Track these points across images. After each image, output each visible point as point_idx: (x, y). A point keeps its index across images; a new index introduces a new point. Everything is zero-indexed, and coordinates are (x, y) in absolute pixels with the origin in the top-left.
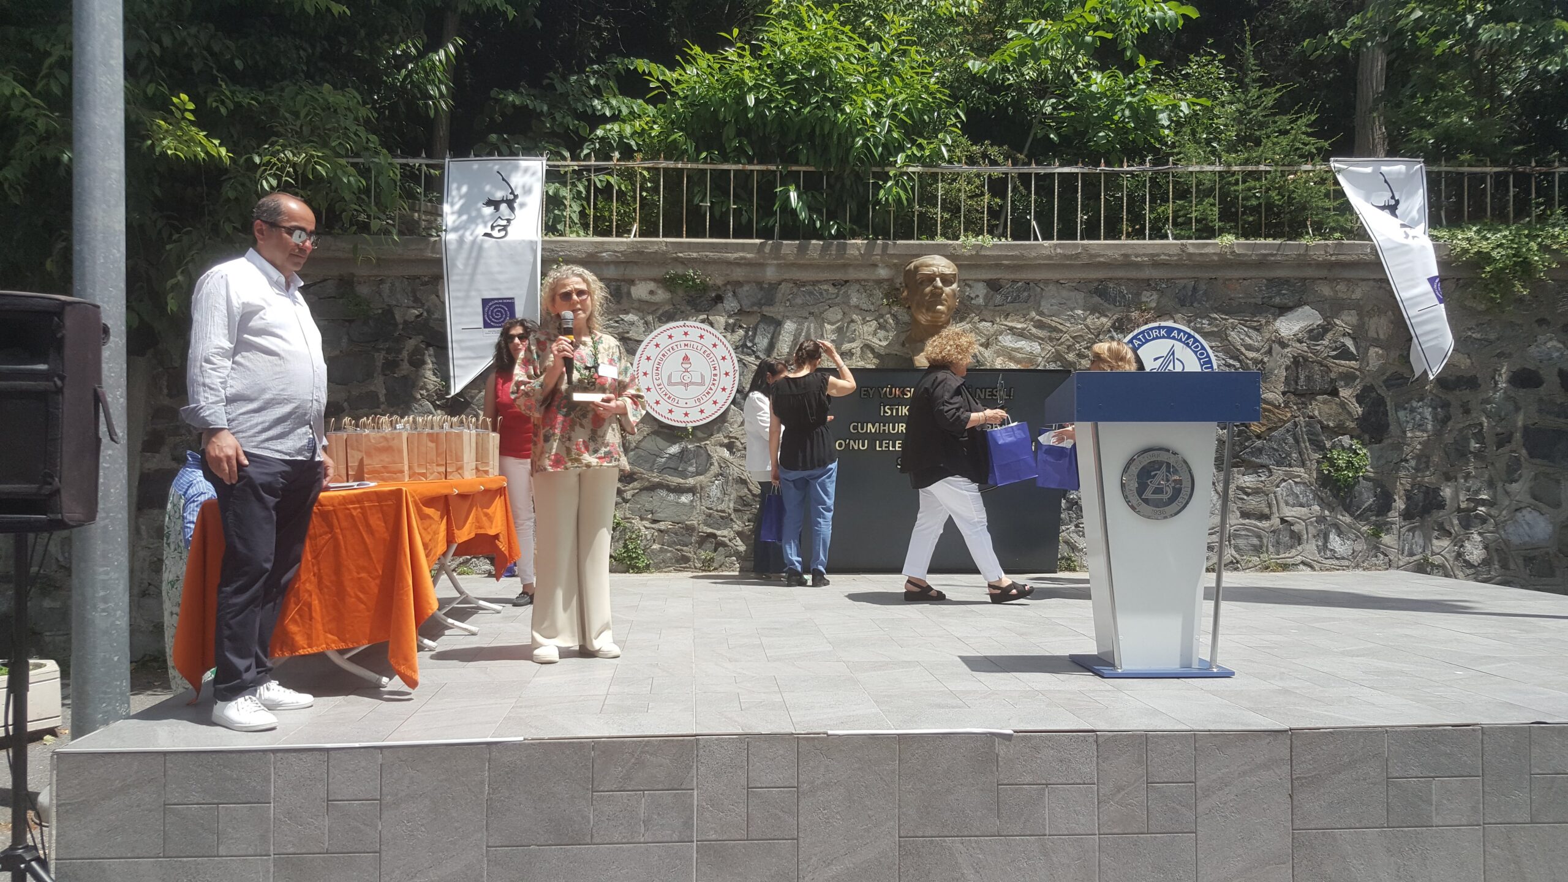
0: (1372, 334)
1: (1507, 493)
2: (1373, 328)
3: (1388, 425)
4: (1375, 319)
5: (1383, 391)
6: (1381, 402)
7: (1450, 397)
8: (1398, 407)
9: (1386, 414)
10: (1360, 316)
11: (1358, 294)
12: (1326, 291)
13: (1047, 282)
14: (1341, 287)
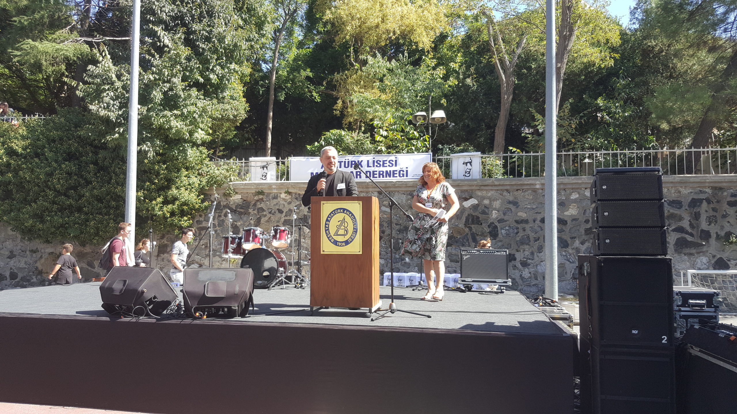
0: (494, 206)
1: (538, 256)
2: (494, 205)
3: (498, 235)
4: (495, 202)
5: (497, 224)
6: (496, 227)
7: (519, 226)
8: (501, 229)
9: (498, 231)
10: (490, 201)
11: (489, 194)
12: (479, 193)
13: (395, 191)
14: (484, 192)
